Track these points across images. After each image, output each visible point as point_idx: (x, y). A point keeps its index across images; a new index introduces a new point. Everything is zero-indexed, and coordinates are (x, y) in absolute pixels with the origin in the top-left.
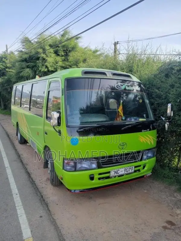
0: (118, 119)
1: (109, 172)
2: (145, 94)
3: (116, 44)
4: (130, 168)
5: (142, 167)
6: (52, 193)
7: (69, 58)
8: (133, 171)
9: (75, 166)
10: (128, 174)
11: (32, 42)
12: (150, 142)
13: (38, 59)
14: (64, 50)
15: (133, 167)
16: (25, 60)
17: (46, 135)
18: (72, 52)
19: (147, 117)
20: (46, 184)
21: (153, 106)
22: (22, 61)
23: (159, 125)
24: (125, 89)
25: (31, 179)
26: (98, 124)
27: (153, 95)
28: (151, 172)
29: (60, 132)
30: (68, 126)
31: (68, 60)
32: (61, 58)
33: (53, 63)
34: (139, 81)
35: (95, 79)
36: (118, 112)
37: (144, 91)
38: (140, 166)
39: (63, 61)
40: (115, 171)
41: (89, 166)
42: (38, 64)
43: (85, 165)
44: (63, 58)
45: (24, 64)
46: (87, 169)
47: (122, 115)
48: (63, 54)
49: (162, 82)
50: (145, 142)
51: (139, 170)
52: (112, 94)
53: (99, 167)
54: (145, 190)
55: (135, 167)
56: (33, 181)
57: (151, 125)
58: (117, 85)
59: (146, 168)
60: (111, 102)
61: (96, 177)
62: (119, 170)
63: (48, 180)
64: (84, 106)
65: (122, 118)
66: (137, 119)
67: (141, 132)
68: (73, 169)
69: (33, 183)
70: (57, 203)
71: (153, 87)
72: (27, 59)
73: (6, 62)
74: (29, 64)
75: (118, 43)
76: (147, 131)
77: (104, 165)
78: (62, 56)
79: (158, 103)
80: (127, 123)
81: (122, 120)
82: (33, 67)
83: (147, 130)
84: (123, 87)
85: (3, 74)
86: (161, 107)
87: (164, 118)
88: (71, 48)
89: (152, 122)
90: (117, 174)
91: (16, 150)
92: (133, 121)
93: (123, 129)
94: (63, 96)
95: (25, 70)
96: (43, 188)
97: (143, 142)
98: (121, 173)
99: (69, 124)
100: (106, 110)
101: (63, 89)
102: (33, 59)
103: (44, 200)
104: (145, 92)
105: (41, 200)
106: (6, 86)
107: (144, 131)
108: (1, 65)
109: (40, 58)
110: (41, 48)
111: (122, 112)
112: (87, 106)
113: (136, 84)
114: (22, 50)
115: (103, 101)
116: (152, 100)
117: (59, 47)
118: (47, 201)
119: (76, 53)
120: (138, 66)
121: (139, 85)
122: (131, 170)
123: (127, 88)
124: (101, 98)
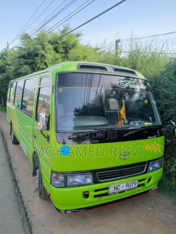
0: (119, 123)
1: (107, 188)
2: (151, 94)
3: (117, 42)
4: (133, 182)
5: (147, 180)
6: (40, 209)
7: (69, 55)
8: (136, 185)
9: (65, 181)
10: (130, 189)
11: (32, 38)
12: (157, 150)
13: (37, 55)
14: (64, 47)
15: (137, 181)
16: (24, 57)
17: (35, 138)
18: (72, 49)
19: (154, 120)
20: (34, 196)
21: (160, 108)
22: (21, 57)
23: (168, 130)
24: (128, 88)
25: (16, 189)
26: (95, 129)
27: (160, 95)
28: (157, 186)
29: (48, 138)
30: (57, 132)
31: (67, 57)
32: (61, 55)
33: (52, 60)
34: (144, 78)
35: (94, 75)
36: (120, 114)
37: (149, 90)
38: (144, 179)
39: (62, 58)
40: (115, 187)
41: (83, 181)
42: (36, 61)
43: (78, 179)
44: (63, 55)
45: (22, 61)
46: (80, 185)
47: (124, 118)
48: (63, 51)
49: (171, 80)
50: (152, 152)
51: (143, 185)
52: (113, 93)
53: (95, 182)
54: (149, 207)
55: (139, 181)
56: (19, 191)
57: (158, 130)
58: (120, 83)
59: (151, 182)
60: (112, 102)
61: (92, 194)
62: (120, 186)
63: (36, 190)
64: (80, 106)
65: (124, 122)
66: (142, 123)
67: (148, 138)
68: (63, 185)
69: (18, 194)
70: (43, 224)
71: (160, 85)
72: (26, 56)
73: (7, 59)
74: (27, 60)
75: (120, 41)
76: (154, 138)
77: (101, 179)
78: (62, 53)
79: (166, 105)
80: (130, 128)
81: (124, 123)
82: (31, 63)
83: (154, 136)
84: (126, 85)
85: (4, 71)
86: (169, 109)
87: (174, 123)
88: (71, 45)
89: (160, 127)
90: (117, 190)
91: (7, 152)
92: (137, 125)
93: (125, 135)
94: (54, 94)
95: (23, 67)
96: (29, 201)
97: (149, 150)
98: (121, 189)
99: (59, 129)
100: (106, 111)
101: (54, 85)
102: (32, 55)
103: (28, 219)
104: (151, 92)
105: (25, 220)
106: (5, 83)
107: (151, 137)
108: (2, 61)
109: (39, 55)
110: (40, 44)
111: (124, 114)
112: (84, 106)
113: (141, 82)
114: (21, 46)
115: (102, 100)
116: (159, 101)
117: (59, 44)
118: (31, 220)
119: (77, 50)
120: (142, 62)
121: (145, 83)
122: (134, 185)
123: (131, 86)
124: (101, 98)
